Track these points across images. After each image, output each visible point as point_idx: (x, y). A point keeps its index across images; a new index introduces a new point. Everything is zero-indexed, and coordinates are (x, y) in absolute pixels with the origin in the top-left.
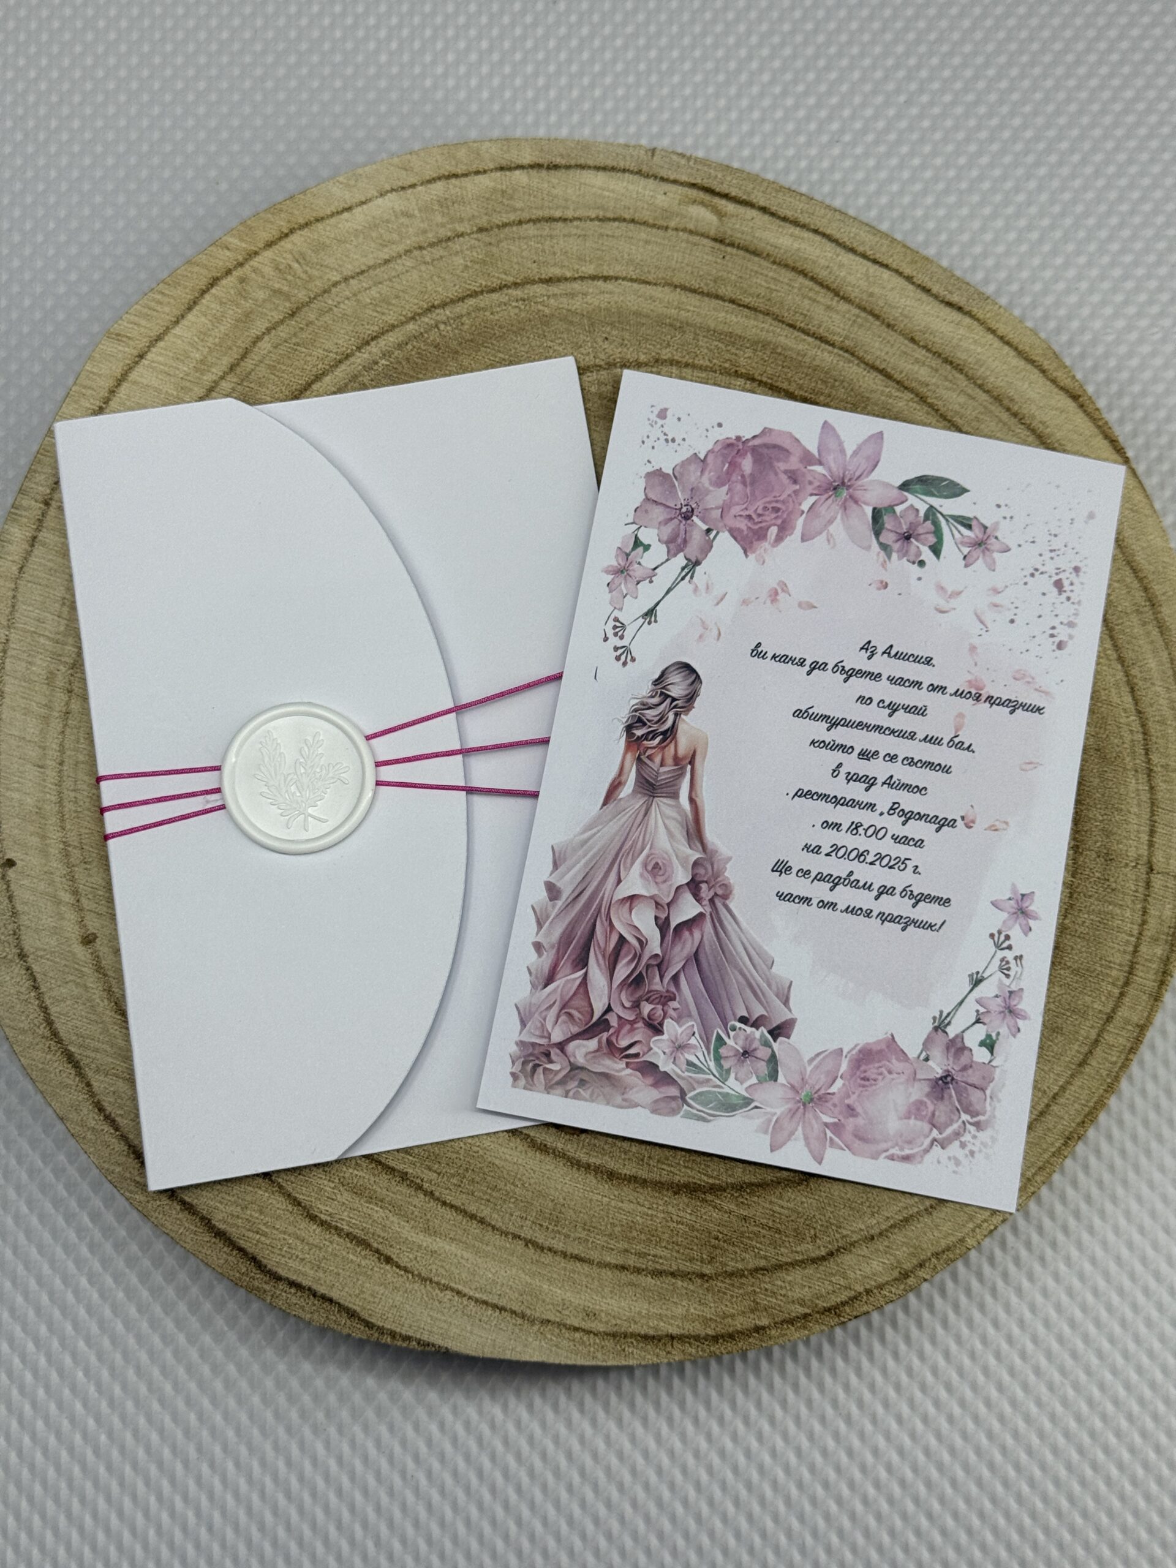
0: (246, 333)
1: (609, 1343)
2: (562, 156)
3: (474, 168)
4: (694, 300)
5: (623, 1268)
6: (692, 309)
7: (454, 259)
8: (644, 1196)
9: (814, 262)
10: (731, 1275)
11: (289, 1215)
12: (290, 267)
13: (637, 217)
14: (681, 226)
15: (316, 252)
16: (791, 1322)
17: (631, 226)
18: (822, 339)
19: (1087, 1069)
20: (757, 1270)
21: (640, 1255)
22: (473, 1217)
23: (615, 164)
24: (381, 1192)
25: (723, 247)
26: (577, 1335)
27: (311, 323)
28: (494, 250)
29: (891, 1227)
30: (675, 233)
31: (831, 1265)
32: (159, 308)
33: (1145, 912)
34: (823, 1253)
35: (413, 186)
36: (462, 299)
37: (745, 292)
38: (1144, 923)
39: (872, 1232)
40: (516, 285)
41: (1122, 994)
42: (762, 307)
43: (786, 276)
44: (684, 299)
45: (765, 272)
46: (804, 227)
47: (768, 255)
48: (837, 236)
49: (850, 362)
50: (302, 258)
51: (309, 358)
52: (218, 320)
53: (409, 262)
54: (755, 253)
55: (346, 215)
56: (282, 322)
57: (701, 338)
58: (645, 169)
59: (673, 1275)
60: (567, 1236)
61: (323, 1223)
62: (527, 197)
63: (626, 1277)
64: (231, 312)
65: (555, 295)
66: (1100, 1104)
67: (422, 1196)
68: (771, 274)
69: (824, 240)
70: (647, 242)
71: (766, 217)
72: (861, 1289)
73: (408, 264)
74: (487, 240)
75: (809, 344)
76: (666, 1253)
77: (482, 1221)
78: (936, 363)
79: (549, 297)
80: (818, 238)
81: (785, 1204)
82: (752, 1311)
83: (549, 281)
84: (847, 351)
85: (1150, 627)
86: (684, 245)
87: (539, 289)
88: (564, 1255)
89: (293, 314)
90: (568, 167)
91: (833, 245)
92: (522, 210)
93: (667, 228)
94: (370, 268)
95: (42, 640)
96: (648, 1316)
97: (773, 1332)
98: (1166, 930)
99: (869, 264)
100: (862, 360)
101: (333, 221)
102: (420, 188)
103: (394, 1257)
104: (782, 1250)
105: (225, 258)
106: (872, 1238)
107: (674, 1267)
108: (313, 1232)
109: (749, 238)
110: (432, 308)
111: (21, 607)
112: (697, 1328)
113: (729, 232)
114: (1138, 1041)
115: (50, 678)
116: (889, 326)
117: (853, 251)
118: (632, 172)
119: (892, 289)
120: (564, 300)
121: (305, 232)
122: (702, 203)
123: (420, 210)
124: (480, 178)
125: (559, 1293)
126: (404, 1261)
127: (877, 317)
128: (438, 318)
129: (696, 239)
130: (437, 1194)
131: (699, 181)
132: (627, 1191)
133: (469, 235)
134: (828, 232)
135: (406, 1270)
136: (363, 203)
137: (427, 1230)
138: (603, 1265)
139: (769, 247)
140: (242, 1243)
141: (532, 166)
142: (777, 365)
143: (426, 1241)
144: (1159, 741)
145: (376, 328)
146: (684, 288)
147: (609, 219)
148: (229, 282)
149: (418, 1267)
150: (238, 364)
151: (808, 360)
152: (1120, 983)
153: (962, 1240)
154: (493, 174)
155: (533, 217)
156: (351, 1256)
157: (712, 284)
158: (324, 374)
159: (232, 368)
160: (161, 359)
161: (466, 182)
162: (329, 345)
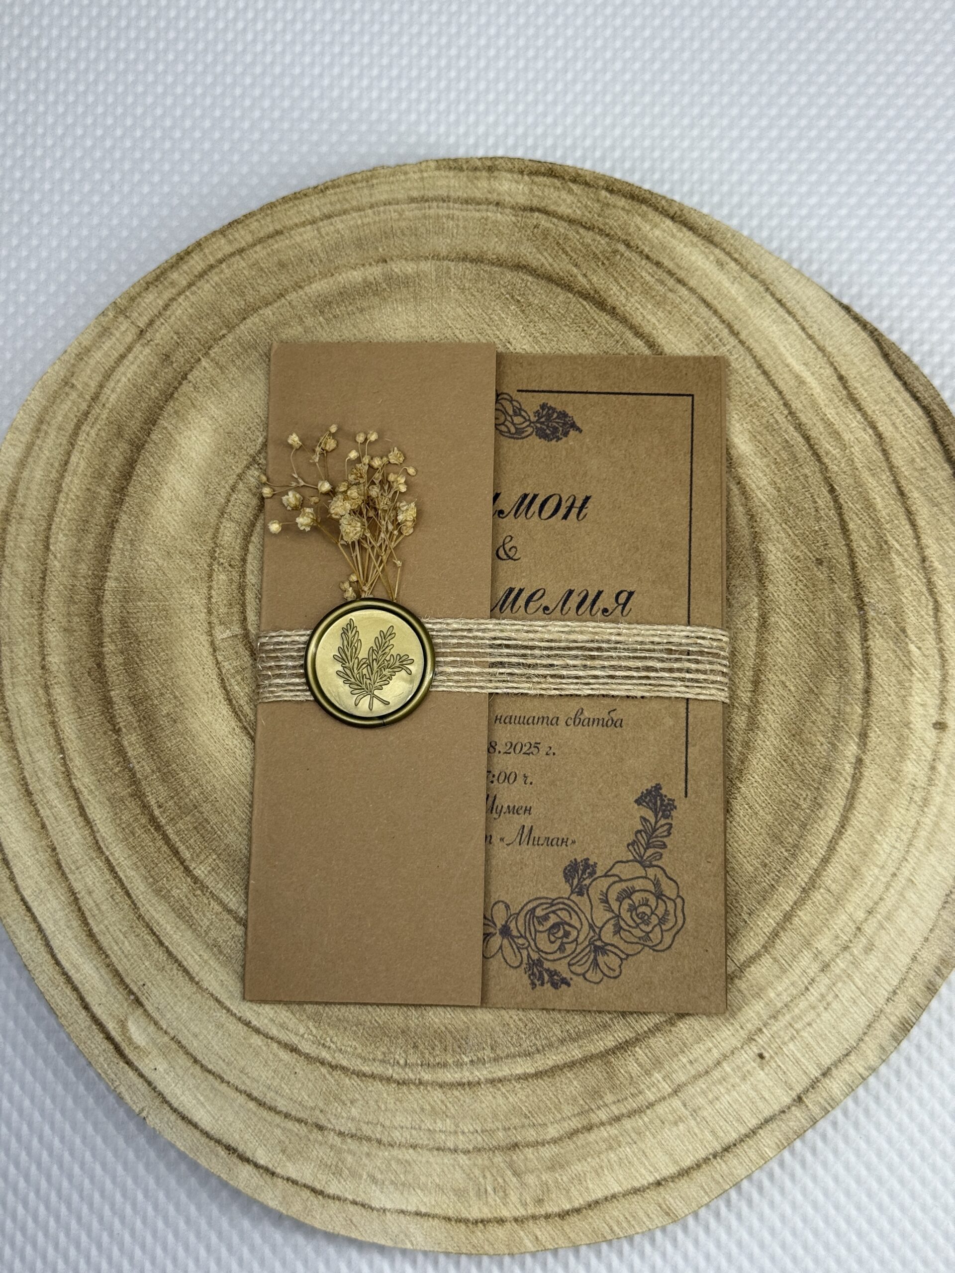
0: (562, 1151)
1: (717, 239)
2: (217, 1155)
3: (293, 1189)
4: (191, 964)
5: (680, 281)
6: (196, 957)
7: (358, 1116)
8: (637, 319)
9: (76, 937)
10: (607, 235)
11: (895, 447)
12: (494, 1190)
13: (189, 1064)
14: (160, 1033)
15: (466, 1191)
16: (587, 184)
17: (199, 1057)
18: (112, 870)
19: (278, 227)
20: (589, 229)
21: (662, 283)
22: (765, 373)
23: (179, 1122)
24: (821, 427)
25: (139, 994)
26: (736, 256)
27: (505, 1129)
28: (321, 1105)
29: (479, 204)
30: (169, 1030)
31: (535, 202)
32: (621, 1218)
33: (166, 307)
34: (536, 214)
35: (354, 1203)
36: (373, 1076)
37: (145, 945)
38: (173, 299)
39: (495, 208)
40: (322, 1063)
41: (220, 262)
42: (140, 924)
43: (104, 941)
44: (197, 969)
45: (119, 953)
46: (65, 974)
47: (108, 966)
48: (43, 949)
49: (103, 838)
50: (481, 1193)
51: (524, 1098)
52: (579, 1179)
53: (396, 1134)
54: (116, 974)
55: (423, 1210)
56: (528, 1145)
57: (204, 928)
58: (157, 1102)
59: (648, 257)
60: (706, 323)
61: (874, 427)
62: (268, 1135)
63: (682, 274)
64: (565, 1178)
65: (296, 1034)
66: (285, 200)
67: (793, 406)
68: (116, 948)
69: (56, 951)
70: (195, 1036)
71: (88, 999)
72: (526, 178)
73: (398, 1134)
74: (321, 1116)
75: (124, 871)
76: (644, 274)
77: (760, 366)
78: (37, 797)
79: (302, 1036)
80: (60, 956)
81: (543, 260)
82: (608, 205)
83: (294, 1050)
84: (100, 848)
85: (21, 500)
86: (169, 1016)
87: (306, 1047)
88: (715, 312)
89: (515, 1146)
90: (218, 1142)
91: (52, 943)
92: (278, 1126)
93: (172, 1039)
94: (431, 1150)
95: (860, 984)
96: (681, 241)
97: (602, 183)
98: (160, 286)
99: (34, 910)
100: (93, 832)
101: (438, 1211)
102: (350, 1197)
103: (835, 378)
104: (562, 231)
105: (544, 1232)
106: (497, 204)
107: (644, 262)
108: (884, 426)
109: (113, 989)
110: (402, 1083)
111: (863, 1022)
112: (651, 214)
113: (126, 1004)
114: (230, 225)
115: (869, 949)
116: (54, 849)
117: (40, 930)
118: (170, 1106)
119: (31, 877)
120: (291, 1025)
121: (465, 1214)
122: (130, 1040)
123: (361, 1177)
124: (294, 1176)
125: (734, 290)
126: (829, 371)
127: (58, 863)
128: (400, 1070)
129: (156, 1015)
130: (781, 402)
131: (122, 1064)
132: (647, 329)
133: (334, 1130)
134: (48, 957)
135: (832, 364)
136: (403, 1212)
137: (802, 382)
138: (692, 290)
139: (103, 972)
140: (938, 446)
141: (248, 1161)
142: (160, 869)
143: (806, 375)
144: (72, 416)
145: (456, 1093)
146: (192, 979)
147: (213, 1074)
148: (551, 1208)
149: (821, 360)
150: (584, 1127)
151: (134, 858)
152: (217, 270)
153: (438, 168)
154: (282, 1173)
155: (272, 1114)
156: (865, 395)
157: (168, 967)
158: (519, 1078)
159: (589, 1128)
160: (643, 1171)
161: (308, 1179)
162: (501, 1100)
